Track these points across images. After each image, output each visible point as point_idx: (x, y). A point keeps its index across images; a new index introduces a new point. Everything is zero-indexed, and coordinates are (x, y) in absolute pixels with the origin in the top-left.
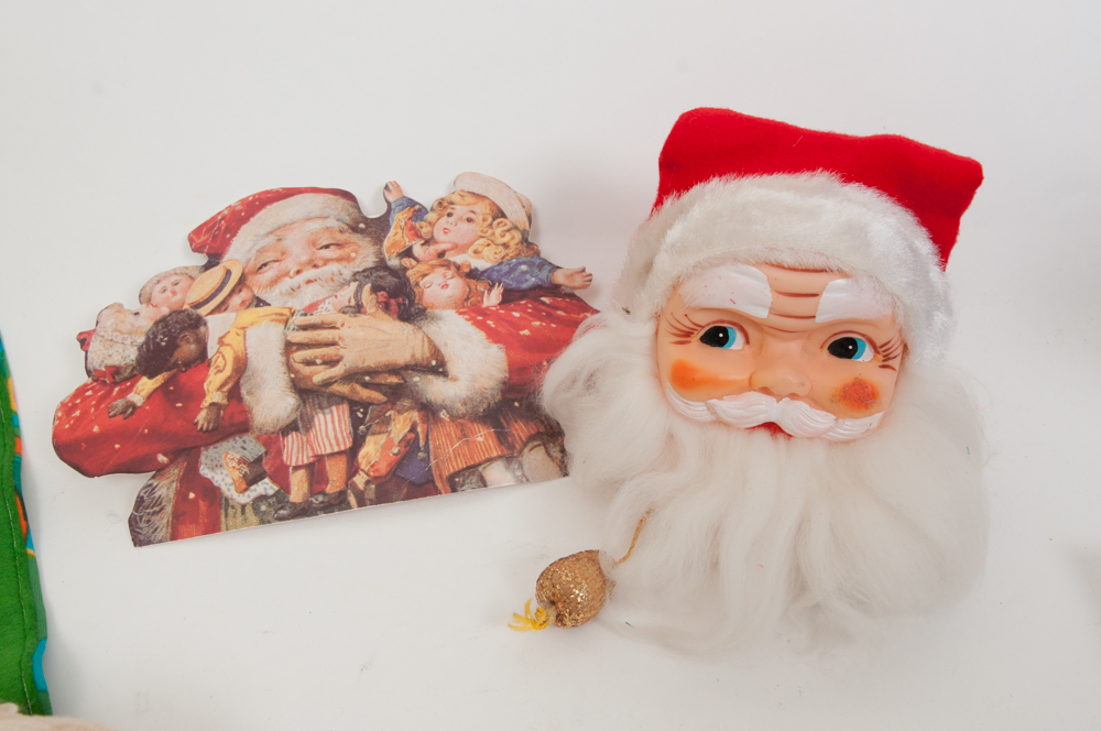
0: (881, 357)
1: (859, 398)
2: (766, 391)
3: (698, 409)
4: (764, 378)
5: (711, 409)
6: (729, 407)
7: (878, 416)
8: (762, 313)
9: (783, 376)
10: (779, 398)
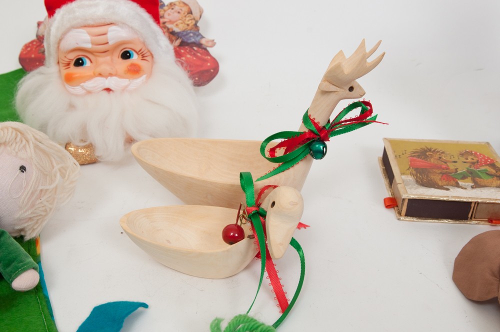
0: (140, 56)
1: (135, 71)
2: (100, 75)
3: (78, 90)
4: (99, 70)
5: (83, 88)
6: (89, 84)
7: (144, 76)
8: (89, 46)
9: (104, 68)
10: (106, 77)
